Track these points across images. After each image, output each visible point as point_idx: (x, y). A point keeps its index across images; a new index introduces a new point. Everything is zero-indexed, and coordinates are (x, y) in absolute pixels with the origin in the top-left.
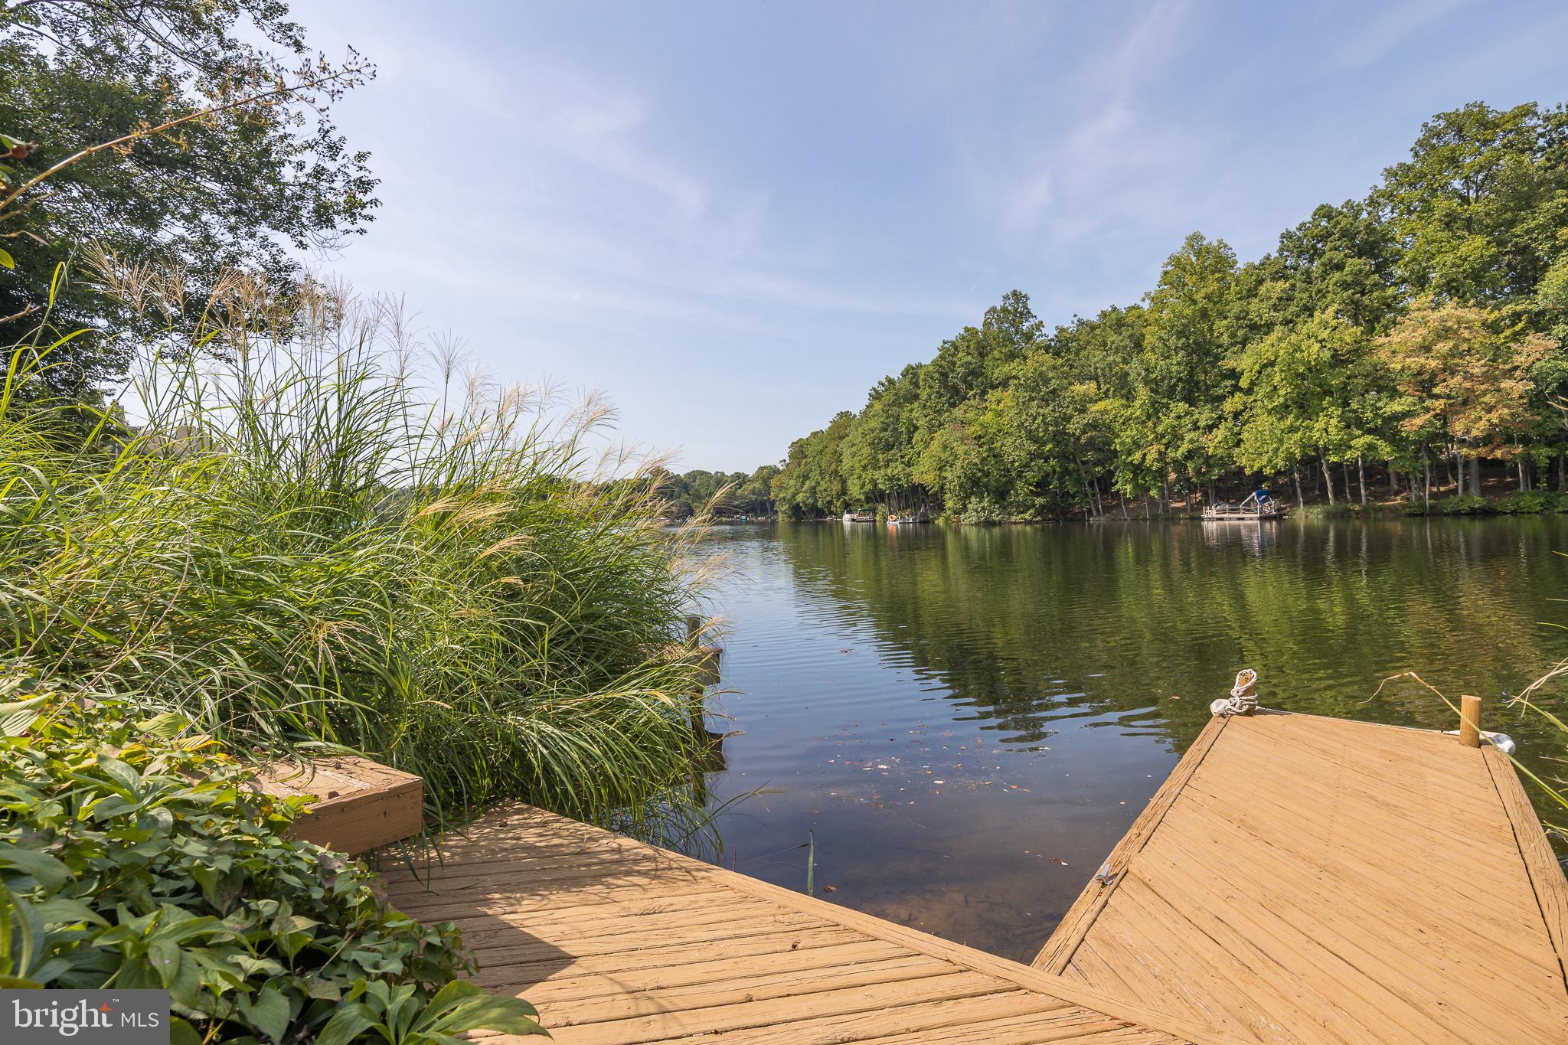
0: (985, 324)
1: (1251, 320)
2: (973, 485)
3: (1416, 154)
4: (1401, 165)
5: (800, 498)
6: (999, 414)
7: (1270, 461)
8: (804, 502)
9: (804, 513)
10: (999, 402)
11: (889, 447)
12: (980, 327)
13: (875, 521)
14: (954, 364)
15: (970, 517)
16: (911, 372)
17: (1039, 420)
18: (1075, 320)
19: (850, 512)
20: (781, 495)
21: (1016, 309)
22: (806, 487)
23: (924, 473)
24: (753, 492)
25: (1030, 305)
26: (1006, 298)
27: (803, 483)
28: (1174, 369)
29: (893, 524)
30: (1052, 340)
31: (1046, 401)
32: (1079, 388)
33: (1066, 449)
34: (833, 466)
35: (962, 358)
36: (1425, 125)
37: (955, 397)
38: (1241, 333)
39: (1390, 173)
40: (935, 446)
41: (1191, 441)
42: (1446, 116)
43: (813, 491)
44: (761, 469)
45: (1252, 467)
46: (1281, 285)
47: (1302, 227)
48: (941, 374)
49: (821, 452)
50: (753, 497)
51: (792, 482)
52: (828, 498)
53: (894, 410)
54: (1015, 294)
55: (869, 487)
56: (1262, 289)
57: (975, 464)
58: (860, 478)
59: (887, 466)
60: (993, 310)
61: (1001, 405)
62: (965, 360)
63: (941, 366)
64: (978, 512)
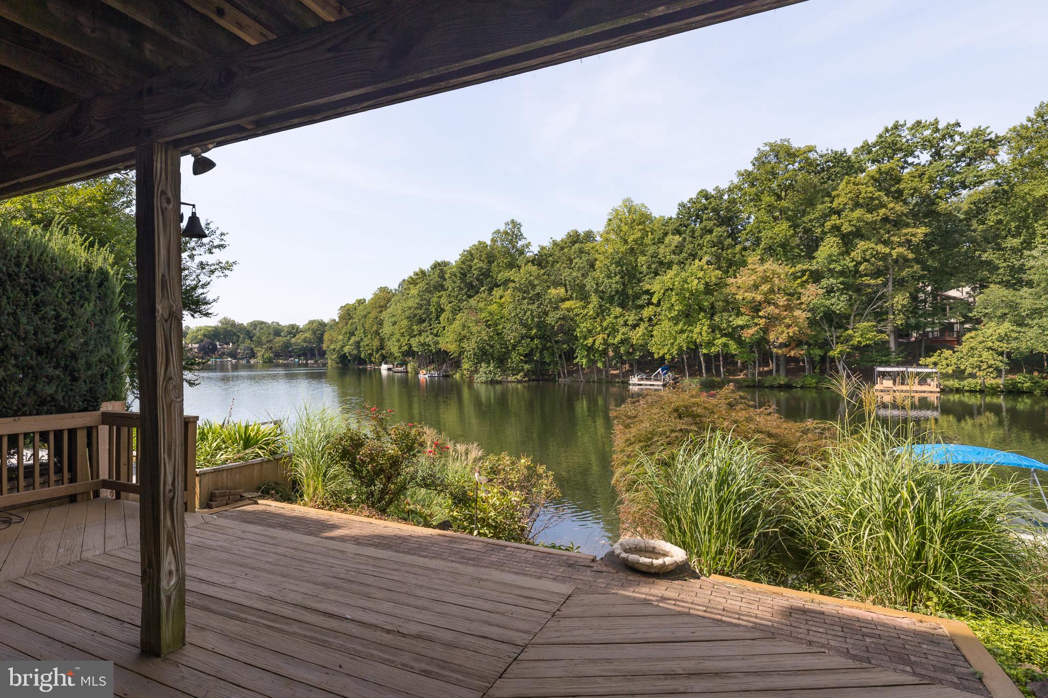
0: (492, 240)
1: (659, 259)
2: (483, 355)
3: (754, 165)
4: (746, 171)
5: (346, 349)
6: (501, 306)
7: (669, 350)
8: (349, 353)
9: (349, 361)
10: (501, 297)
11: (422, 321)
12: (489, 243)
13: (407, 372)
14: (471, 267)
15: (480, 377)
16: (439, 267)
17: (529, 313)
18: (551, 240)
19: (386, 363)
20: (332, 347)
21: (513, 233)
22: (351, 341)
23: (447, 343)
24: (305, 340)
25: (523, 230)
26: (507, 224)
27: (349, 338)
28: (614, 285)
29: (423, 376)
30: (536, 255)
31: (532, 301)
32: (553, 291)
33: (545, 334)
34: (375, 328)
35: (477, 264)
36: (759, 149)
37: (471, 290)
38: (653, 266)
39: (740, 174)
40: (457, 324)
41: (623, 334)
42: (771, 145)
43: (358, 345)
44: (312, 322)
45: (659, 353)
46: (677, 238)
47: (691, 201)
48: (461, 273)
49: (365, 316)
50: (305, 345)
51: (340, 337)
52: (370, 351)
53: (427, 296)
54: (513, 221)
55: (406, 348)
56: (667, 240)
57: (485, 340)
58: (398, 340)
59: (420, 334)
60: (498, 232)
61: (503, 300)
62: (478, 265)
63: (462, 268)
64: (486, 374)
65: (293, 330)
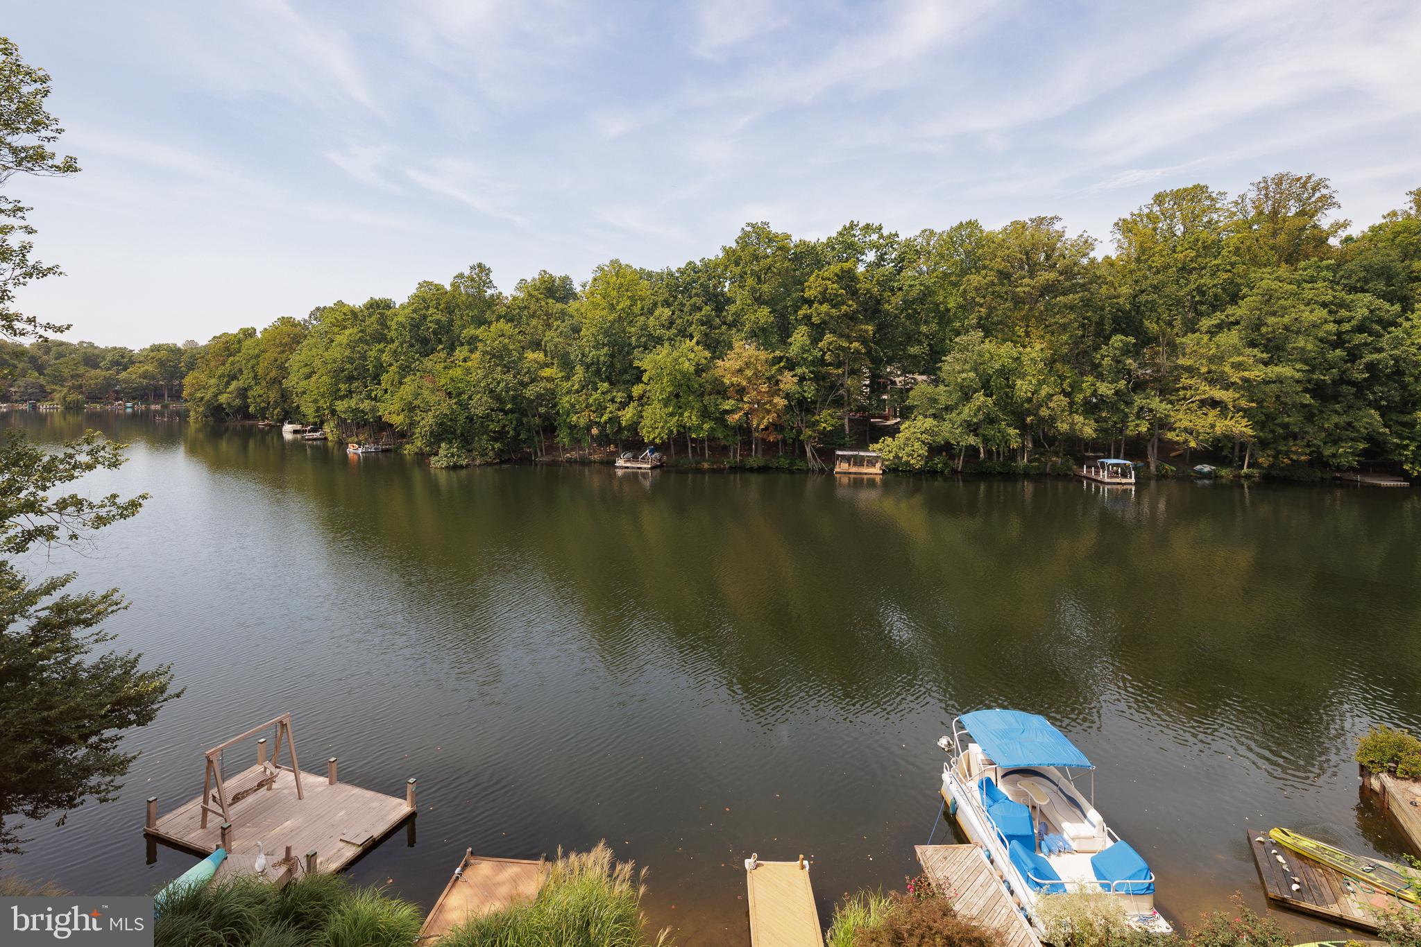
0: (453, 285)
1: (649, 332)
2: (442, 432)
5: (223, 399)
6: (468, 372)
7: (659, 434)
8: (229, 404)
9: (227, 414)
10: (465, 360)
11: (350, 379)
12: (448, 288)
13: (326, 439)
14: (425, 317)
15: (438, 462)
16: (377, 306)
17: (502, 385)
19: (290, 423)
20: (199, 395)
21: (480, 279)
22: (231, 388)
23: (390, 411)
24: (145, 375)
25: (492, 276)
26: (472, 268)
27: (228, 383)
28: (602, 359)
29: (354, 451)
30: (509, 307)
31: (507, 369)
32: (530, 355)
33: (521, 408)
34: (273, 375)
35: (435, 315)
37: (425, 346)
38: (643, 339)
40: (407, 390)
41: (611, 412)
43: (243, 393)
44: (156, 348)
45: (648, 437)
48: (412, 325)
49: (257, 356)
50: (145, 382)
51: (213, 381)
52: (263, 405)
53: (361, 347)
54: (480, 265)
57: (446, 415)
58: (316, 401)
59: (350, 396)
60: (461, 276)
61: (469, 364)
62: (435, 317)
63: (413, 319)
64: (448, 458)
65: (122, 359)
